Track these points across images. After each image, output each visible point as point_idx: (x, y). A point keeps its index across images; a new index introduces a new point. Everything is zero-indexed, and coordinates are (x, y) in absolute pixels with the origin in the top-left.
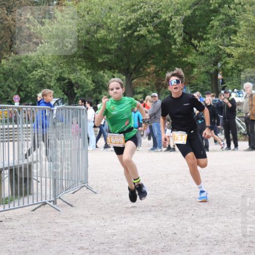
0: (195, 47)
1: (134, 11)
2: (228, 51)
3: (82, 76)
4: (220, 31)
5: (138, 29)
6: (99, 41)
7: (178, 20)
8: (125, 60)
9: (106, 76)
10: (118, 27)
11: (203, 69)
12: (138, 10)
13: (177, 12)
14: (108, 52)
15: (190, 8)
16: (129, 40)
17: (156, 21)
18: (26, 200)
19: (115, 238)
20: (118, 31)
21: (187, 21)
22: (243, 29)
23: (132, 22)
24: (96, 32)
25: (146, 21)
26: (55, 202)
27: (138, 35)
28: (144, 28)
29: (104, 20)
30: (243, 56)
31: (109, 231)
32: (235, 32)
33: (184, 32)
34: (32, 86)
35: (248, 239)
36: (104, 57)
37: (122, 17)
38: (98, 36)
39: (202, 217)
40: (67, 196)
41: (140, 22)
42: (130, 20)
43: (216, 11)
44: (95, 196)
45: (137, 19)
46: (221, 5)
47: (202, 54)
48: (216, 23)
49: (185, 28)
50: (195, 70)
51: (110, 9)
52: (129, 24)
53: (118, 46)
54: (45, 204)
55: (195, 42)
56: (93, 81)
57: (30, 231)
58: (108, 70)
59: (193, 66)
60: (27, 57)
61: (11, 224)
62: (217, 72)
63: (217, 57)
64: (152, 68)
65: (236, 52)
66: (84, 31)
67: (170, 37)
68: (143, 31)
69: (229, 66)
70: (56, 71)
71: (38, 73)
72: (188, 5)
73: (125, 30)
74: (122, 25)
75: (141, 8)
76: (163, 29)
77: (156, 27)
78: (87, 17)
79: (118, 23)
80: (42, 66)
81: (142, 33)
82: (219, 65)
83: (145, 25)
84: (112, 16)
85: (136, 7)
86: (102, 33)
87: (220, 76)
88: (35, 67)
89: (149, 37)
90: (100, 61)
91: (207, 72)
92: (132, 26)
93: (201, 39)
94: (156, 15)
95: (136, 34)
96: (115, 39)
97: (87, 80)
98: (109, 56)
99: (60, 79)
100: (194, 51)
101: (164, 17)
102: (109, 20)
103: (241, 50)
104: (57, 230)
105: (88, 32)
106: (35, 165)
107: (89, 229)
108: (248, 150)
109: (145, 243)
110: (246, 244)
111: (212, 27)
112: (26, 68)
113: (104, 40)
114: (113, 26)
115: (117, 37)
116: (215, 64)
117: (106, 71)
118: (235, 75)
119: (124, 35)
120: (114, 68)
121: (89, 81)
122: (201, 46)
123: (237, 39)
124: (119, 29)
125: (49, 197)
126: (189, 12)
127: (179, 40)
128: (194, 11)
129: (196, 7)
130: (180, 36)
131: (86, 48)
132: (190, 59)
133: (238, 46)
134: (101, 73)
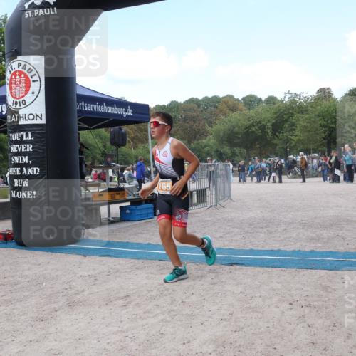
0: (277, 136)
1: (250, 121)
2: (292, 138)
3: (226, 150)
4: (288, 129)
5: (251, 128)
7: (269, 124)
9: (237, 150)
11: (281, 146)
13: (269, 121)
14: (239, 138)
15: (275, 119)
16: (247, 133)
17: (260, 125)
18: (203, 205)
21: (273, 125)
22: (298, 128)
23: (248, 125)
25: (255, 125)
26: (216, 206)
27: (251, 131)
30: (299, 140)
32: (295, 130)
33: (272, 129)
34: (204, 155)
37: (244, 123)
40: (221, 203)
41: (252, 125)
43: (286, 121)
44: (234, 203)
46: (289, 117)
47: (281, 139)
48: (286, 125)
50: (278, 147)
51: (239, 120)
53: (242, 136)
54: (212, 206)
55: (277, 134)
56: (231, 152)
59: (276, 145)
60: (202, 142)
61: (197, 215)
62: (287, 147)
63: (287, 140)
64: (258, 146)
65: (296, 139)
66: (227, 130)
67: (265, 132)
68: (253, 129)
69: (292, 145)
70: (215, 148)
71: (207, 149)
73: (245, 129)
74: (244, 126)
75: (253, 119)
76: (263, 128)
77: (260, 127)
78: (229, 124)
80: (209, 146)
82: (288, 144)
84: (240, 122)
85: (250, 119)
88: (205, 146)
89: (256, 132)
91: (283, 148)
92: (248, 127)
93: (280, 133)
94: (260, 122)
98: (239, 140)
99: (217, 151)
100: (277, 138)
101: (263, 123)
103: (297, 137)
104: (218, 218)
105: (229, 130)
106: (207, 189)
107: (232, 217)
108: (301, 182)
109: (258, 223)
110: (303, 224)
111: (285, 128)
112: (201, 146)
113: (237, 133)
115: (242, 131)
116: (286, 143)
117: (237, 148)
118: (295, 149)
119: (245, 131)
120: (241, 146)
121: (229, 152)
122: (280, 136)
123: (296, 133)
124: (243, 128)
125: (214, 204)
126: (274, 121)
127: (270, 133)
128: (277, 120)
130: (270, 131)
131: (228, 137)
132: (275, 142)
133: (296, 136)
134: (235, 148)
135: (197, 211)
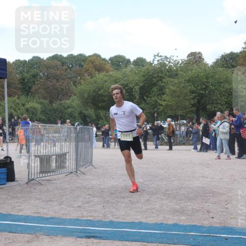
0: (145, 100)
2: (160, 102)
3: (91, 112)
4: (157, 93)
7: (137, 88)
13: (137, 84)
14: (104, 101)
15: (143, 82)
17: (127, 88)
19: (105, 190)
21: (141, 88)
24: (98, 92)
26: (77, 172)
29: (103, 86)
30: (167, 106)
31: (102, 187)
32: (163, 94)
33: (140, 93)
35: (168, 192)
39: (146, 181)
40: (82, 169)
43: (155, 84)
44: (95, 170)
47: (148, 104)
48: (155, 89)
49: (140, 91)
51: (106, 81)
53: (108, 99)
54: (72, 173)
55: (145, 98)
60: (65, 103)
61: (55, 182)
62: (154, 112)
65: (164, 103)
67: (133, 95)
69: (160, 110)
70: (79, 110)
71: (70, 110)
72: (142, 81)
75: (120, 82)
78: (94, 85)
80: (72, 107)
82: (155, 109)
84: (106, 84)
85: (117, 81)
86: (101, 92)
87: (155, 115)
88: (68, 107)
90: (100, 105)
91: (150, 113)
93: (148, 97)
94: (127, 85)
96: (107, 95)
97: (93, 115)
99: (81, 113)
100: (144, 102)
101: (130, 86)
102: (105, 86)
103: (166, 102)
104: (78, 185)
105: (94, 92)
106: (67, 154)
108: (168, 150)
109: (120, 193)
110: (167, 195)
111: (153, 91)
112: (64, 107)
113: (102, 95)
114: (107, 89)
116: (154, 108)
117: (102, 110)
118: (162, 114)
122: (148, 100)
123: (164, 97)
125: (74, 170)
126: (142, 84)
127: (137, 97)
128: (145, 83)
129: (146, 82)
130: (138, 95)
131: (93, 99)
132: (142, 106)
133: (165, 101)
134: (100, 111)
135: (54, 177)
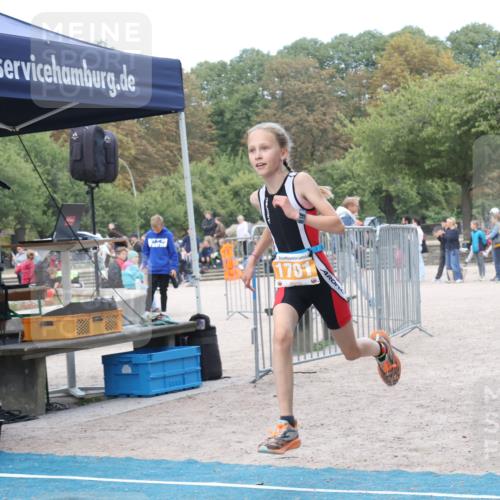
1: (471, 101)
3: (405, 186)
5: (477, 124)
6: (425, 141)
8: (461, 164)
9: (436, 186)
10: (450, 122)
12: (477, 99)
14: (438, 154)
16: (464, 139)
19: (463, 393)
20: (449, 128)
23: (468, 115)
24: (420, 131)
25: (487, 114)
27: (477, 132)
28: (485, 123)
29: (433, 114)
31: (454, 385)
36: (432, 161)
37: (456, 109)
38: (424, 134)
41: (479, 114)
42: (466, 113)
44: (431, 340)
45: (475, 112)
51: (440, 100)
52: (465, 118)
53: (450, 147)
56: (419, 193)
57: (351, 384)
58: (439, 178)
60: (333, 166)
61: (326, 375)
66: (406, 131)
68: (483, 126)
70: (371, 183)
71: (347, 185)
73: (459, 126)
74: (455, 119)
75: (480, 97)
78: (409, 112)
79: (450, 117)
81: (481, 129)
83: (485, 118)
84: (442, 108)
85: (473, 96)
86: (429, 130)
88: (344, 178)
90: (427, 167)
92: (469, 120)
95: (473, 130)
96: (447, 137)
97: (411, 192)
98: (439, 160)
102: (438, 114)
105: (411, 131)
107: (428, 382)
112: (333, 179)
113: (432, 140)
114: (443, 122)
115: (448, 135)
117: (436, 180)
119: (458, 132)
120: (446, 176)
121: (413, 193)
124: (452, 124)
131: (408, 151)
134: (429, 182)
135: (323, 363)
